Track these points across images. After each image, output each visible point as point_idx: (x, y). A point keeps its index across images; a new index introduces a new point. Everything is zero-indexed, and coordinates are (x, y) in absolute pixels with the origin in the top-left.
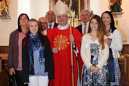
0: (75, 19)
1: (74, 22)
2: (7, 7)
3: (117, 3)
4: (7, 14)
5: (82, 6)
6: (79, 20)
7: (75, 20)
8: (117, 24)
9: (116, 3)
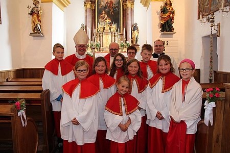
0: (116, 33)
1: (115, 36)
2: (39, 22)
3: (169, 21)
4: (39, 30)
5: (125, 18)
6: (121, 33)
7: (116, 35)
8: (167, 45)
9: (167, 21)
